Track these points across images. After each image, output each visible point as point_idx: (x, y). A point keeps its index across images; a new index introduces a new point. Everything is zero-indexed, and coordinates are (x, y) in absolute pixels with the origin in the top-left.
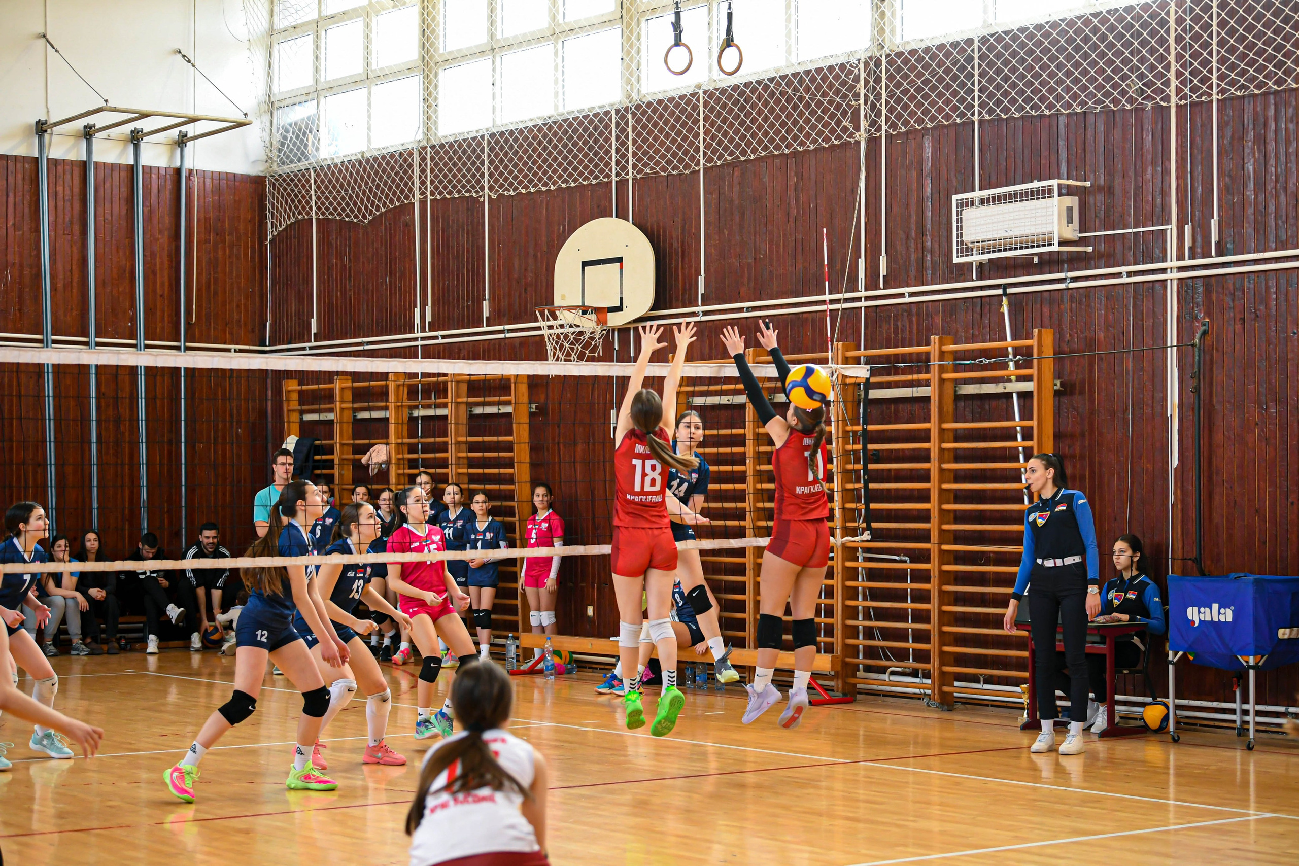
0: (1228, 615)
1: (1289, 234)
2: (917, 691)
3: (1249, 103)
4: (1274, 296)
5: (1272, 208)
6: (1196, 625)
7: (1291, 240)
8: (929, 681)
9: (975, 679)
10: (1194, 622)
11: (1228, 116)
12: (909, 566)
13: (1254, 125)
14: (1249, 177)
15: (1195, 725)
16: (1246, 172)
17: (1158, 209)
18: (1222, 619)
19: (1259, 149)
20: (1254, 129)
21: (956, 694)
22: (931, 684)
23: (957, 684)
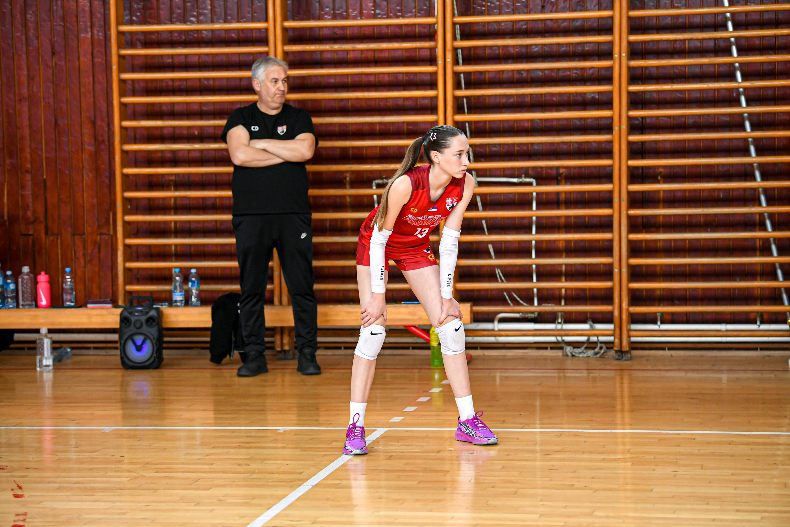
2: (553, 339)
8: (611, 327)
9: (651, 319)
12: (535, 189)
21: (633, 339)
22: (614, 330)
23: (634, 327)
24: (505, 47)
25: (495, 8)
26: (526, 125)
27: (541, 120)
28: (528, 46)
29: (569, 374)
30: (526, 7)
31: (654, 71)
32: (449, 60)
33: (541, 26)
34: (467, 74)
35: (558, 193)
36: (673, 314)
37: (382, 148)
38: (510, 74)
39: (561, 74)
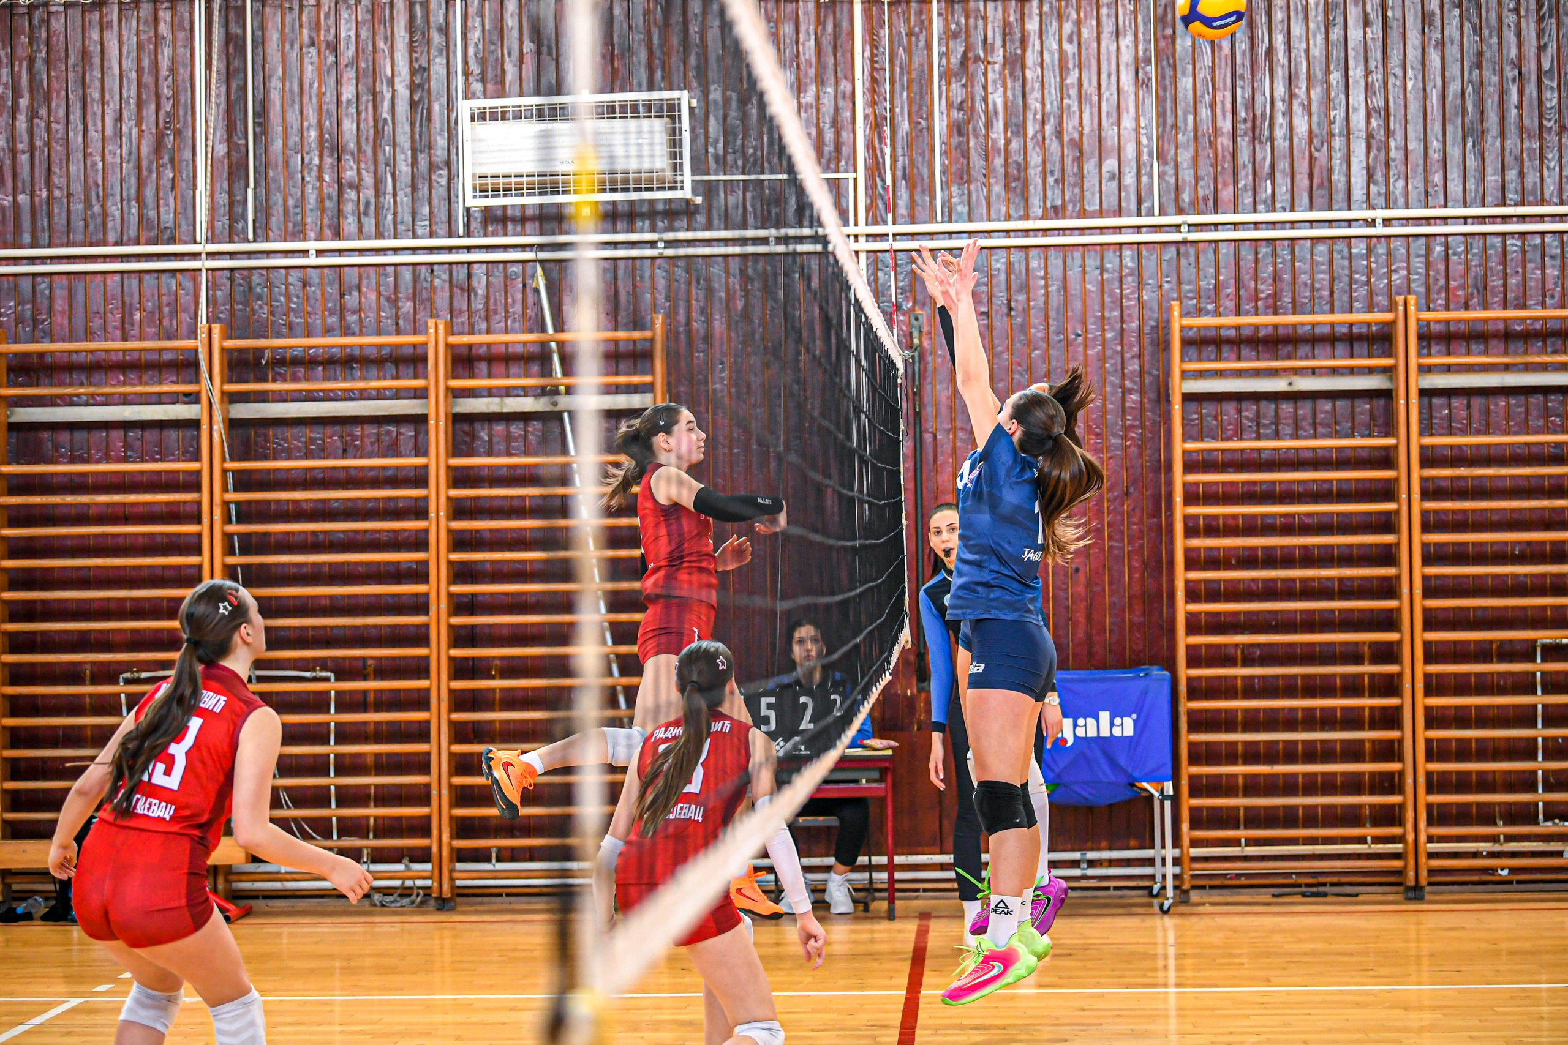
0: (1126, 727)
1: (1067, 198)
3: (996, 9)
4: (1043, 282)
5: (1035, 159)
6: (1070, 742)
7: (1070, 207)
8: (428, 866)
9: (481, 856)
10: (1065, 741)
11: (957, 24)
12: (333, 686)
13: (1004, 41)
14: (996, 113)
15: (917, 890)
16: (991, 106)
17: (829, 148)
18: (1117, 732)
19: (1012, 74)
20: (1004, 46)
21: (459, 883)
22: (432, 871)
23: (459, 866)
24: (296, 502)
25: (283, 450)
26: (323, 602)
27: (343, 596)
28: (324, 501)
29: (377, 929)
30: (323, 450)
31: (487, 536)
32: (217, 517)
33: (342, 475)
34: (243, 537)
35: (365, 692)
36: (513, 849)
37: (134, 631)
38: (302, 537)
39: (368, 537)
